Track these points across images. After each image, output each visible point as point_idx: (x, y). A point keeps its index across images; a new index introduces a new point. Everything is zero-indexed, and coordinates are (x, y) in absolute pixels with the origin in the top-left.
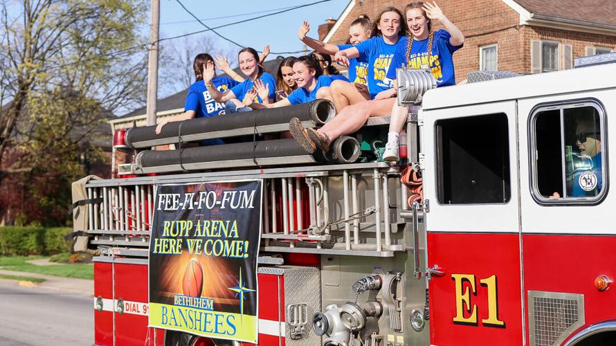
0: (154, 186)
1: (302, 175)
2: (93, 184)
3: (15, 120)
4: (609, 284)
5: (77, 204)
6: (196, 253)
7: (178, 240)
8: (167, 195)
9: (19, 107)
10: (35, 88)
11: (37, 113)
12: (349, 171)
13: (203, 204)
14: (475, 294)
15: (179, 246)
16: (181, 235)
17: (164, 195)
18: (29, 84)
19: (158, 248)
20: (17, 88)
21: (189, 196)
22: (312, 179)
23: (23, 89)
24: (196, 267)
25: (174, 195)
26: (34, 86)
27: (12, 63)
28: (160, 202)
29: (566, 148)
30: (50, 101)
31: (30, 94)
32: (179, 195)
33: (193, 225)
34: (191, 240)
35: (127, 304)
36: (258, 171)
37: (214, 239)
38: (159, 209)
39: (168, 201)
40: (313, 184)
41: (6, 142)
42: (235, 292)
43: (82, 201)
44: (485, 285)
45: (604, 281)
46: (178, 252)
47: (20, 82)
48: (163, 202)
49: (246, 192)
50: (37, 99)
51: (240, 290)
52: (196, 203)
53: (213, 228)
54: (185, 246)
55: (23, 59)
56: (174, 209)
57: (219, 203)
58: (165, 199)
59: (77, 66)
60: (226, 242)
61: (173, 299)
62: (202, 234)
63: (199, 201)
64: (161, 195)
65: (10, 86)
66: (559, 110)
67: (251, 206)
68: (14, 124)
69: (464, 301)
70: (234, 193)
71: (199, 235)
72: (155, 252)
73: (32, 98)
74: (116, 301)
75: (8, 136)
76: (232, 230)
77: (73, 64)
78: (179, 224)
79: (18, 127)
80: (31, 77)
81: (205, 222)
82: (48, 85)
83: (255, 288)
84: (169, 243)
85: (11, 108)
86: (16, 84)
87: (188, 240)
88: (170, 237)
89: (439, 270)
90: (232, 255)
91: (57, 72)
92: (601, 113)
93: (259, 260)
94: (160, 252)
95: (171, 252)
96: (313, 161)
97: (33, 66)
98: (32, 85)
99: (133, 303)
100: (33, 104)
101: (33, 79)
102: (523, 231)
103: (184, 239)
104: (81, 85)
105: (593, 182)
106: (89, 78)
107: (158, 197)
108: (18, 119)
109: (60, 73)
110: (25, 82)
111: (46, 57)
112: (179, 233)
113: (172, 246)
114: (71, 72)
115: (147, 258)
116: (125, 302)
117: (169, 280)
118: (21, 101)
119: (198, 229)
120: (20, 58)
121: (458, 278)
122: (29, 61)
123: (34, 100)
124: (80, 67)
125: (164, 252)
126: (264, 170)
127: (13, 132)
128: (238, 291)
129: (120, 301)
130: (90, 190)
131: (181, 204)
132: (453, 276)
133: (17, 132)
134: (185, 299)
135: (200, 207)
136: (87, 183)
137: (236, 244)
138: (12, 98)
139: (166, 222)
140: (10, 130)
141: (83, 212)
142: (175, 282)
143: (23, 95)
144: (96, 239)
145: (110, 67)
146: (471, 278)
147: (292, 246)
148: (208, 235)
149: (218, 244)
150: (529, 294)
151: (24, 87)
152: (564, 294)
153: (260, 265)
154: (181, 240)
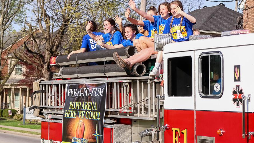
0: (66, 85)
1: (121, 81)
2: (43, 83)
3: (60, 41)
4: (222, 133)
5: (35, 92)
6: (82, 117)
7: (75, 111)
8: (72, 89)
9: (63, 33)
10: (73, 22)
11: (74, 37)
12: (140, 80)
13: (85, 94)
14: (180, 137)
15: (75, 114)
16: (76, 109)
17: (70, 89)
18: (69, 19)
19: (67, 115)
20: (62, 21)
21: (80, 90)
22: (125, 83)
23: (65, 22)
24: (81, 124)
25: (74, 89)
26: (72, 20)
27: (59, 7)
28: (69, 92)
29: (210, 73)
30: (81, 30)
31: (70, 25)
32: (76, 89)
33: (81, 104)
34: (80, 111)
35: (54, 142)
36: (106, 79)
37: (89, 111)
38: (68, 96)
39: (72, 92)
40: (126, 85)
41: (55, 54)
42: (95, 136)
43: (37, 91)
44: (183, 133)
45: (221, 131)
46: (74, 117)
47: (64, 18)
48: (70, 92)
49: (101, 89)
50: (74, 29)
51: (97, 135)
52: (82, 93)
53: (89, 106)
54: (77, 114)
55: (65, 4)
56: (74, 96)
57: (90, 93)
58: (71, 91)
59: (98, 9)
60: (93, 112)
61: (72, 139)
62: (85, 108)
63: (83, 93)
64: (69, 89)
65: (58, 20)
66: (208, 56)
67: (102, 96)
68: (60, 43)
69: (176, 140)
70: (96, 89)
71: (84, 109)
72: (65, 117)
73: (71, 28)
74: (50, 140)
75: (56, 51)
76: (95, 107)
77: (95, 7)
78: (75, 103)
79: (62, 45)
80: (70, 15)
81: (86, 102)
82: (81, 20)
83: (102, 134)
84: (70, 113)
85: (58, 33)
86: (61, 19)
87: (79, 111)
88: (71, 110)
89: (168, 126)
90: (94, 119)
91: (86, 12)
92: (222, 58)
93: (105, 121)
94: (67, 117)
95: (71, 117)
96: (126, 74)
97: (72, 8)
98: (71, 20)
99: (56, 141)
100: (71, 31)
101: (72, 16)
102: (196, 109)
103: (77, 110)
104: (100, 20)
105: (219, 88)
106: (106, 16)
107: (68, 90)
108: (62, 40)
109: (88, 13)
110: (66, 18)
111: (79, 3)
112: (75, 108)
113: (72, 114)
114: (94, 12)
115: (62, 119)
116: (53, 141)
117: (70, 130)
118: (64, 29)
119: (83, 106)
120: (64, 3)
121: (174, 130)
122: (69, 5)
123: (72, 29)
124: (100, 9)
125: (69, 117)
126: (108, 78)
127: (59, 48)
128: (96, 135)
129: (51, 141)
130: (41, 86)
131: (77, 94)
132: (173, 129)
133: (62, 48)
134: (77, 140)
135: (84, 96)
136: (40, 82)
137: (96, 113)
138: (59, 28)
139: (71, 102)
140: (57, 47)
141: (38, 97)
142: (73, 132)
143: (65, 25)
144: (44, 110)
145: (118, 9)
146: (178, 130)
147: (118, 115)
148: (87, 109)
149: (90, 113)
150: (197, 137)
151: (66, 21)
152: (208, 137)
153: (105, 124)
154: (76, 111)
